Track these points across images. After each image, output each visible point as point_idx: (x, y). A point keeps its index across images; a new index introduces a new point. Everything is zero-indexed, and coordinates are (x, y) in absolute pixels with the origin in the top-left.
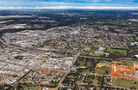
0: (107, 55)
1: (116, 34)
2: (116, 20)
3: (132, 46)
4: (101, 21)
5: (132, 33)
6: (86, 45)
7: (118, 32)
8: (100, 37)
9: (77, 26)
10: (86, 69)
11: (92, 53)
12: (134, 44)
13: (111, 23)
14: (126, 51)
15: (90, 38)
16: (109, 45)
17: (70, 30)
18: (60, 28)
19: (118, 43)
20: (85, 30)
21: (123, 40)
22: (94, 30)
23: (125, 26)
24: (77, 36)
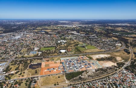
0: (40, 54)
1: (49, 35)
2: (50, 26)
3: (59, 43)
4: (40, 27)
5: (59, 34)
6: (24, 47)
7: (50, 34)
8: (37, 39)
9: (21, 31)
10: (16, 73)
11: (27, 54)
12: (60, 41)
13: (47, 28)
14: (55, 47)
15: (29, 41)
16: (43, 45)
17: (14, 35)
18: (4, 35)
19: (50, 42)
20: (26, 35)
21: (53, 40)
22: (34, 34)
23: (56, 30)
24: (18, 40)
